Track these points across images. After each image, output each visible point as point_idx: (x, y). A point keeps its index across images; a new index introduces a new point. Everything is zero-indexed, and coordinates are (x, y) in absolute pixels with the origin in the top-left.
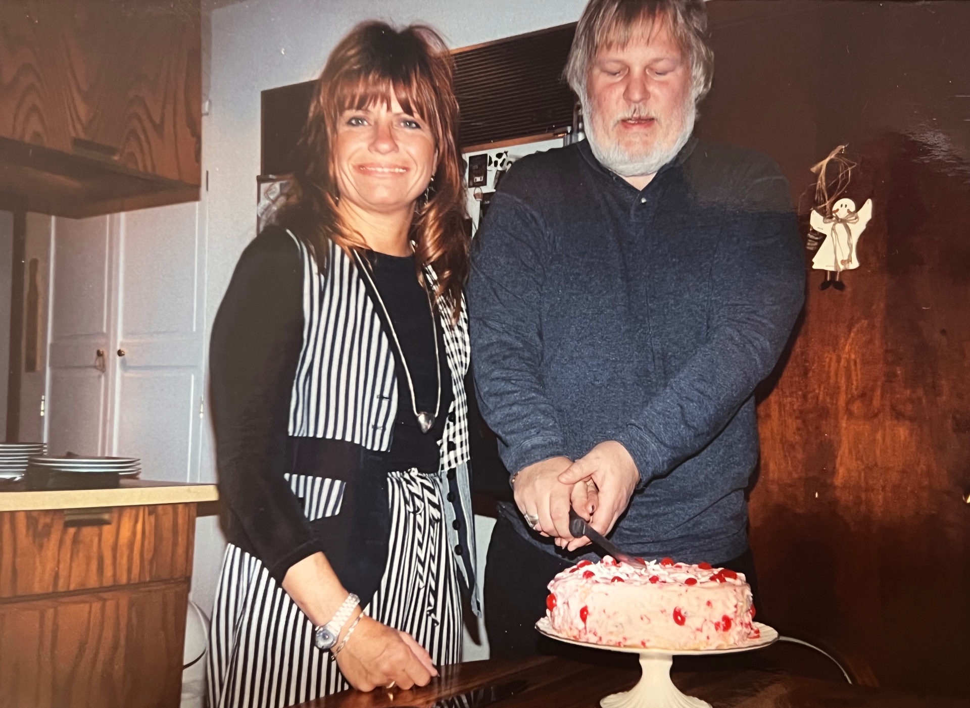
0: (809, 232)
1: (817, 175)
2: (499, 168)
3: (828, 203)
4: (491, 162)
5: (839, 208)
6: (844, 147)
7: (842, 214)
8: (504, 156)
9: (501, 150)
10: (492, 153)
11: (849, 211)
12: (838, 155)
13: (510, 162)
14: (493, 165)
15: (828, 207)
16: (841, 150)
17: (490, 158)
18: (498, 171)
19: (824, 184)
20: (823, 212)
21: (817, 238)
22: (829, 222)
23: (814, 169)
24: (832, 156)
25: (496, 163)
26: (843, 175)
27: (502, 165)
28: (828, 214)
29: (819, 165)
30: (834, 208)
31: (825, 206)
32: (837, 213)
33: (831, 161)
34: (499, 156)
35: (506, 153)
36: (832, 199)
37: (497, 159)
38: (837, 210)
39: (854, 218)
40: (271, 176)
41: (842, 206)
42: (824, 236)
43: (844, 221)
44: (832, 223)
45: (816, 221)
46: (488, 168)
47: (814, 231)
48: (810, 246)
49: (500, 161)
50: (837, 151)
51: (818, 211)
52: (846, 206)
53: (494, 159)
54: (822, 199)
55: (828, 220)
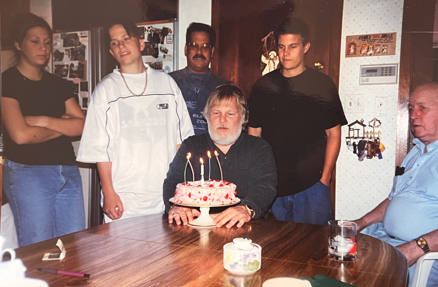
0: (261, 63)
1: (263, 42)
2: (149, 33)
3: (267, 52)
4: (146, 30)
5: (271, 54)
6: (273, 32)
7: (272, 57)
8: (151, 28)
9: (150, 26)
10: (146, 27)
11: (274, 56)
12: (271, 35)
13: (153, 31)
14: (147, 31)
15: (267, 54)
16: (272, 33)
17: (146, 28)
18: (149, 34)
19: (266, 45)
20: (265, 56)
21: (263, 65)
22: (268, 60)
23: (262, 40)
24: (269, 35)
25: (148, 31)
26: (272, 43)
27: (150, 31)
28: (267, 57)
29: (264, 39)
30: (270, 54)
31: (266, 54)
32: (270, 57)
33: (268, 37)
34: (149, 28)
35: (152, 27)
36: (269, 51)
37: (148, 29)
38: (270, 55)
39: (276, 58)
40: (57, 31)
41: (272, 54)
42: (266, 65)
43: (272, 60)
44: (269, 60)
45: (263, 59)
46: (145, 32)
47: (263, 63)
48: (261, 68)
49: (149, 30)
50: (270, 34)
51: (264, 55)
52: (273, 54)
53: (147, 29)
54: (265, 51)
55: (267, 59)
